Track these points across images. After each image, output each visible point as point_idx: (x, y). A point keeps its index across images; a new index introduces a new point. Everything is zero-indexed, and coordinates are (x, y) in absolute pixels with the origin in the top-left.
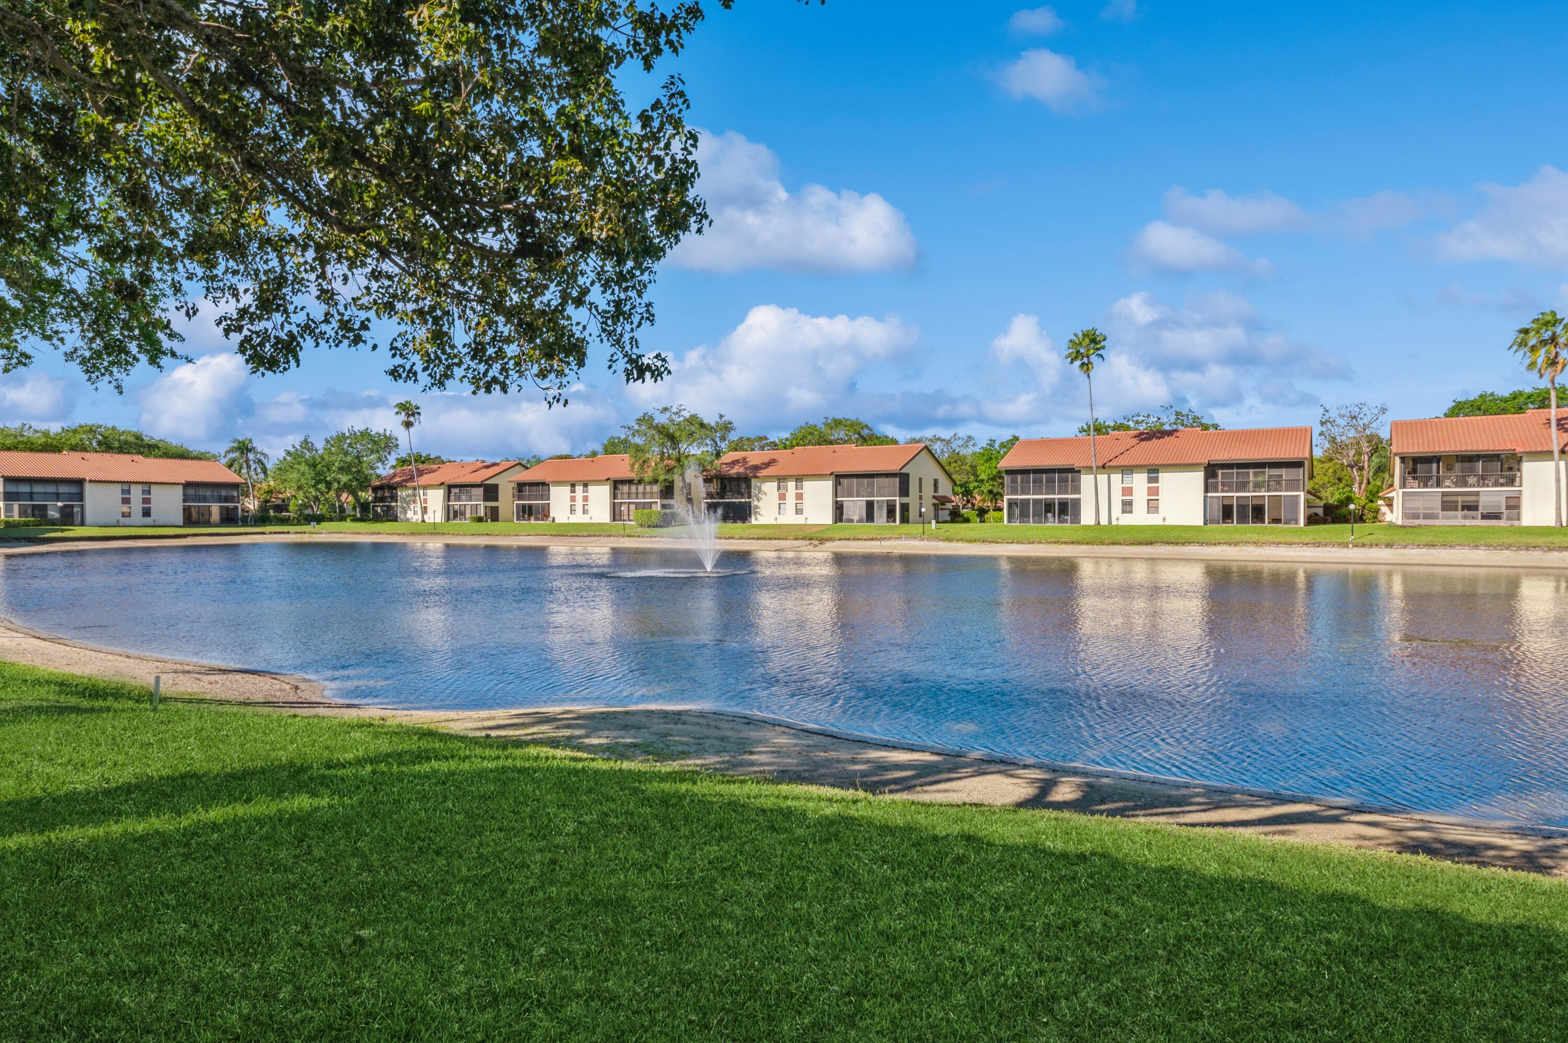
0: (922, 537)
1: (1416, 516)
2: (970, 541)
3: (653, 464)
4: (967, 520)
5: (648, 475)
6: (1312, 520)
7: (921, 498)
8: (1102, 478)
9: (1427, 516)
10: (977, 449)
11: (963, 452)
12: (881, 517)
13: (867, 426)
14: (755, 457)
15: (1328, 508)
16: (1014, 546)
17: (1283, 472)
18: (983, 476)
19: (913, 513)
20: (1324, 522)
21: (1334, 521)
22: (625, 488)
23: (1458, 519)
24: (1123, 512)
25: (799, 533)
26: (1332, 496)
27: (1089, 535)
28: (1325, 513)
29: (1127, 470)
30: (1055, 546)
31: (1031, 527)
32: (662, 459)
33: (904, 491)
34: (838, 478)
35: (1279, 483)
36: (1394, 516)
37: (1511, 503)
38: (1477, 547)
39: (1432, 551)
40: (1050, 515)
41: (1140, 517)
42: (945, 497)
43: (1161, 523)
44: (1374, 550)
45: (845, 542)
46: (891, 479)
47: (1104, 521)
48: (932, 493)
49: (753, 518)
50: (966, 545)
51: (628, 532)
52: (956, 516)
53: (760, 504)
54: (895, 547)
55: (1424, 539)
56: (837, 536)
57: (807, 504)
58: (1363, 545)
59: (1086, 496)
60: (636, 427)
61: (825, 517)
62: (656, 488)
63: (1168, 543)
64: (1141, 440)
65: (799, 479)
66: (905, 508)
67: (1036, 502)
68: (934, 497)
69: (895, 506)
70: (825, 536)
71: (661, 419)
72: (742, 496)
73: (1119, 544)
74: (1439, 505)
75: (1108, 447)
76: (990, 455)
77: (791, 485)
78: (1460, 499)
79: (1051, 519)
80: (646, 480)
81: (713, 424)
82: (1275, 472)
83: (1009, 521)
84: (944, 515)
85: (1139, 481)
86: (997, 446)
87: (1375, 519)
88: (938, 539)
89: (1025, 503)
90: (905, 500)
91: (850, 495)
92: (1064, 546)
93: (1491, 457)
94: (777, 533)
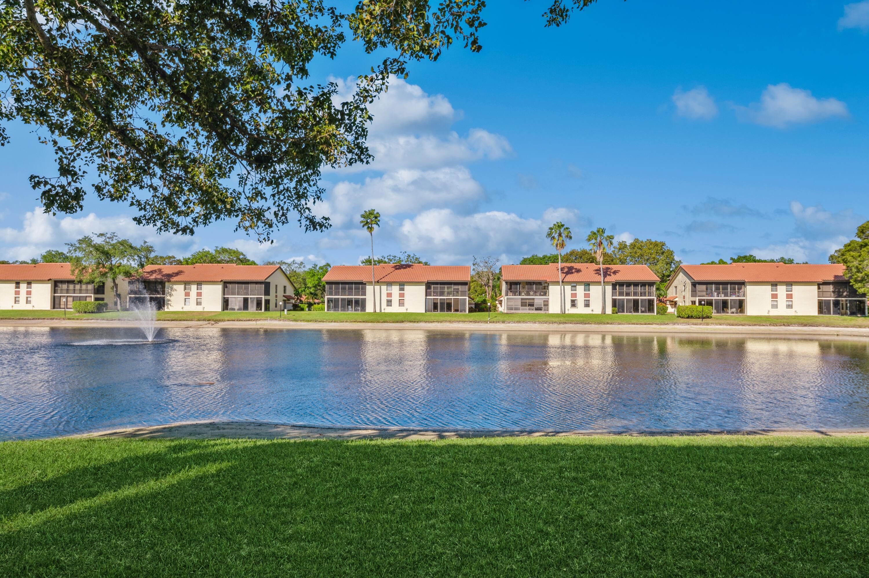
0: (280, 319)
1: (511, 309)
2: (308, 321)
3: (90, 271)
4: (302, 309)
5: (86, 278)
6: (471, 310)
7: (276, 296)
8: (377, 288)
9: (516, 309)
10: (306, 269)
11: (298, 270)
12: (252, 307)
13: (242, 254)
14: (168, 269)
15: (477, 305)
16: (333, 324)
17: (460, 287)
18: (310, 285)
19: (272, 305)
20: (475, 311)
21: (479, 311)
22: (65, 286)
23: (526, 310)
24: (387, 306)
25: (201, 317)
26: (478, 299)
27: (372, 318)
28: (475, 307)
29: (389, 284)
30: (354, 323)
31: (340, 314)
32: (97, 268)
33: (267, 292)
34: (226, 284)
35: (457, 292)
36: (502, 309)
37: (546, 303)
38: (535, 323)
39: (519, 324)
40: (350, 307)
41: (395, 308)
42: (290, 296)
43: (405, 311)
44: (498, 324)
45: (231, 322)
46: (259, 285)
47: (378, 310)
48: (283, 294)
49: (166, 307)
50: (306, 323)
51: (68, 316)
52: (296, 308)
53: (172, 298)
54: (264, 325)
55: (517, 319)
56: (226, 319)
57: (204, 299)
58: (493, 322)
59: (369, 297)
60: (78, 245)
61: (218, 307)
62: (90, 287)
63: (411, 322)
64: (397, 269)
65: (199, 284)
66: (267, 302)
67: (343, 300)
68: (284, 296)
69: (261, 301)
70: (218, 318)
71: (98, 241)
72: (159, 293)
73: (387, 322)
74: (520, 304)
75: (379, 271)
76: (312, 273)
77: (194, 287)
78: (527, 301)
79: (350, 309)
80: (84, 281)
81: (138, 247)
82: (456, 287)
83: (328, 310)
84: (290, 306)
85: (395, 290)
86: (317, 268)
87: (495, 310)
88: (289, 320)
89: (337, 300)
90: (267, 297)
91: (233, 294)
92: (359, 324)
93: (539, 283)
94: (185, 316)
